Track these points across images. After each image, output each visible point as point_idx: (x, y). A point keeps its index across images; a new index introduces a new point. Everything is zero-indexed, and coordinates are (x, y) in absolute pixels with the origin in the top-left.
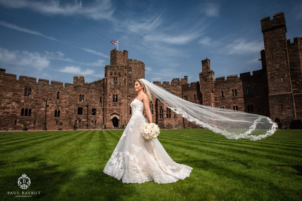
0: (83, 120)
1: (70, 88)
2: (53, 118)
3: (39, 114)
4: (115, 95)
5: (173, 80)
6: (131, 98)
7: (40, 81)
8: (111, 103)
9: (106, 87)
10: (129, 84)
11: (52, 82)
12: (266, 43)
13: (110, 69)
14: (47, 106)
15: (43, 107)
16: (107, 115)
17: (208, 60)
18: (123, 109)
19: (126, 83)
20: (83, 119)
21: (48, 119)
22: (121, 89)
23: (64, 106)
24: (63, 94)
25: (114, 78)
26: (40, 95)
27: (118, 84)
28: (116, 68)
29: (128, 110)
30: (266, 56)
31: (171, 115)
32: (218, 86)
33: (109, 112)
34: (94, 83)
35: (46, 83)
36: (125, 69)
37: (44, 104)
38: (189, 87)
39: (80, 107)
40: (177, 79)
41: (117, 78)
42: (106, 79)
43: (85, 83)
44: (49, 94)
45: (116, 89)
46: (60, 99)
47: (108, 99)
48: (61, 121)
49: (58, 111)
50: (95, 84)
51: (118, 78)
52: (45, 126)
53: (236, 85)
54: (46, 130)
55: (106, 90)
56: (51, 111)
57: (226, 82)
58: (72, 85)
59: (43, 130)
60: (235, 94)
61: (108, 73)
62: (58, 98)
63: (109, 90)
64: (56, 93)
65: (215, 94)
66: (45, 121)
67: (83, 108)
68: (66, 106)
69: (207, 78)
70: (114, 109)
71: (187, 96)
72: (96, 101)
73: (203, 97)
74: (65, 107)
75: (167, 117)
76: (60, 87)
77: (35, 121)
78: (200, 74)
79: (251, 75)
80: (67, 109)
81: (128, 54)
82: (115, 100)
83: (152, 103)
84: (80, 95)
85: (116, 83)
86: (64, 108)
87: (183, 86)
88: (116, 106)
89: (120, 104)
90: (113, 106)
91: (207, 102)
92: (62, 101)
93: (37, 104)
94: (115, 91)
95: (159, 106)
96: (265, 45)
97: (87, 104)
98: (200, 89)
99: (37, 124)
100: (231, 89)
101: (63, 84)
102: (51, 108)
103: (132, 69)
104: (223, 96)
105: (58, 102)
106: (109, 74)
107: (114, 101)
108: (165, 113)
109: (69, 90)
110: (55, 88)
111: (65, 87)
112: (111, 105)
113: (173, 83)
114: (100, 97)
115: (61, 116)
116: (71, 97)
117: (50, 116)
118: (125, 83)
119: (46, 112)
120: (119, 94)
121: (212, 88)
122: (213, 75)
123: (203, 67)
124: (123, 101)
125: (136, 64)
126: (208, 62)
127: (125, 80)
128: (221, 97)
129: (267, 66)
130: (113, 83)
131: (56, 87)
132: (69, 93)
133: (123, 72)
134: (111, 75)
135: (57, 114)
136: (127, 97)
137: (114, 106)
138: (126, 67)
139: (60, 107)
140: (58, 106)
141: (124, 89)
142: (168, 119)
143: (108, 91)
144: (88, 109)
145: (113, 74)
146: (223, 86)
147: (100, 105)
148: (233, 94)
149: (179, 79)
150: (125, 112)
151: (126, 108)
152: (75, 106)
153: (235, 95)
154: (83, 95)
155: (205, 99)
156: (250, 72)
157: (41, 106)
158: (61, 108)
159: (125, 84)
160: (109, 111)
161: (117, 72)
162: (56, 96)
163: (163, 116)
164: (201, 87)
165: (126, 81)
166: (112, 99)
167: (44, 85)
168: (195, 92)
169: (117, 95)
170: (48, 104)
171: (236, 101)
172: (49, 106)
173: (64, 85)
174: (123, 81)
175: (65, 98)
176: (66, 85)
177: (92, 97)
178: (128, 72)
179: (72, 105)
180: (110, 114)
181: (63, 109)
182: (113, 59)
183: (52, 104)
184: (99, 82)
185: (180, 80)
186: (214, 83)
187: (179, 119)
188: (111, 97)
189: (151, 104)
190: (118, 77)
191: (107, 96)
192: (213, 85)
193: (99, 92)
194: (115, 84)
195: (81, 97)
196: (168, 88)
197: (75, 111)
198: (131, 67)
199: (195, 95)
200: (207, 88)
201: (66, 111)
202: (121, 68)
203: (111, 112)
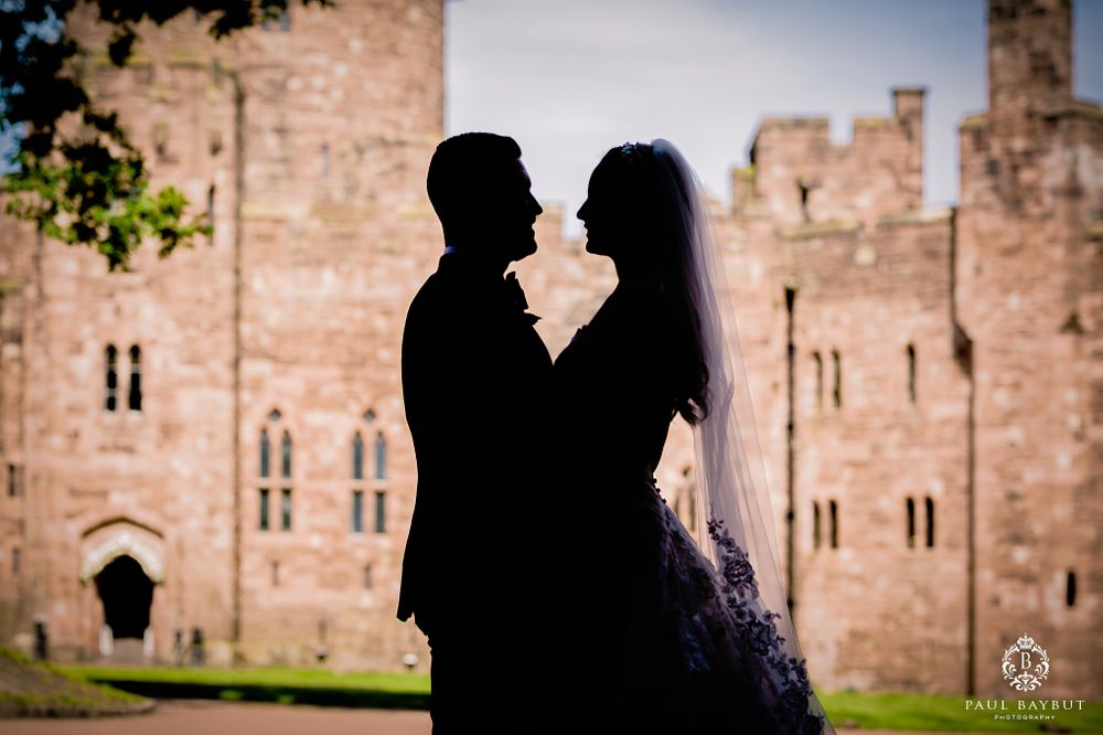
4: (123, 348)
6: (266, 368)
10: (250, 227)
16: (52, 528)
18: (193, 477)
19: (223, 226)
28: (125, 83)
29: (236, 494)
36: (212, 93)
45: (129, 289)
47: (62, 386)
70: (111, 475)
82: (125, 386)
88: (130, 450)
89: (169, 431)
90: (103, 449)
94: (118, 311)
107: (111, 404)
112: (86, 444)
120: (152, 343)
124: (188, 404)
127: (211, 202)
133: (195, 120)
136: (234, 365)
137: (118, 448)
138: (217, 69)
141: (206, 292)
143: (62, 308)
150: (212, 511)
151: (225, 465)
159: (211, 243)
160: (71, 493)
161: (143, 125)
165: (221, 208)
166: (97, 380)
169: (135, 353)
180: (81, 524)
188: (85, 362)
202: (174, 87)
203: (87, 502)
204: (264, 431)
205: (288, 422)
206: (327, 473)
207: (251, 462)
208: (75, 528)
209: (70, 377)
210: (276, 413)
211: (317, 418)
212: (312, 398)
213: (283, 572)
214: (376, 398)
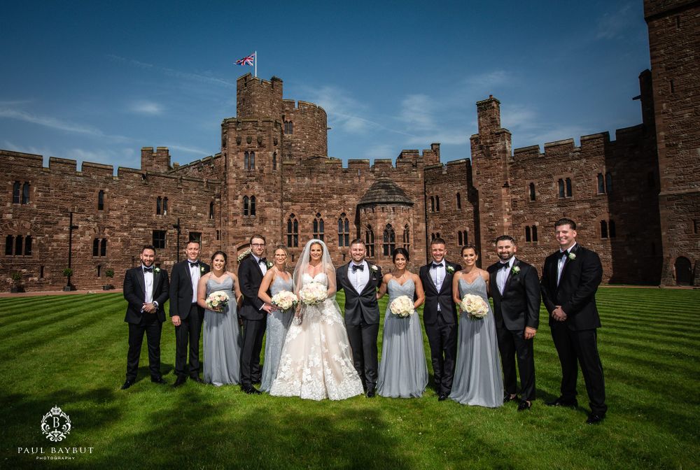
0: (168, 263)
1: (132, 181)
2: (89, 258)
3: (53, 249)
4: (249, 196)
5: (401, 154)
6: (290, 203)
7: (53, 162)
8: (239, 219)
9: (225, 177)
10: (285, 167)
11: (85, 166)
12: (655, 53)
13: (235, 128)
14: (73, 228)
15: (62, 231)
16: (229, 248)
17: (495, 100)
18: (270, 232)
19: (278, 164)
20: (166, 260)
21: (76, 261)
22: (266, 180)
23: (117, 227)
24: (113, 197)
25: (246, 153)
26: (52, 200)
27: (257, 167)
28: (250, 126)
29: (282, 237)
30: (654, 89)
32: (522, 171)
33: (234, 241)
34: (195, 165)
35: (68, 168)
36: (275, 129)
37: (64, 222)
38: (444, 173)
39: (159, 228)
40: (411, 151)
41: (252, 152)
42: (225, 155)
43: (172, 165)
44: (77, 196)
45: (251, 181)
46: (106, 208)
47: (232, 208)
48: (109, 266)
49: (101, 240)
50: (199, 168)
51: (256, 153)
52: (69, 279)
53: (570, 168)
54: (73, 288)
55: (226, 184)
56: (84, 240)
57: (543, 159)
58: (135, 171)
59: (64, 289)
60: (565, 191)
61: (230, 140)
62: (101, 207)
63: (235, 184)
64: (96, 194)
65: (514, 193)
66: (70, 267)
67: (165, 232)
68: (122, 227)
69: (491, 148)
70: (246, 232)
71: (437, 198)
72: (199, 214)
73: (481, 200)
74: (120, 231)
75: (386, 253)
76: (107, 178)
77: (42, 267)
78: (471, 139)
79: (611, 140)
80: (125, 234)
81: (283, 87)
82: (250, 208)
83: (347, 217)
84: (159, 198)
85: (250, 165)
86: (117, 233)
87: (427, 169)
88: (251, 225)
89: (263, 220)
90: (243, 225)
91: (491, 214)
92: (111, 213)
93: (47, 223)
94: (248, 187)
95: (364, 224)
96: (652, 58)
97: (176, 220)
98: (473, 179)
99: (47, 275)
100: (556, 178)
101: (112, 170)
102: (83, 234)
103: (293, 127)
104: (533, 197)
105: (101, 216)
106: (231, 142)
107: (246, 213)
108: (380, 242)
109: (128, 186)
110: (93, 181)
111: (117, 179)
112: (239, 224)
113: (399, 162)
114: (209, 202)
115: (108, 254)
116: (135, 202)
117: (82, 253)
118: (275, 165)
119: (70, 244)
120: (258, 195)
121: (505, 176)
122: (507, 142)
123: (481, 119)
124: (268, 212)
125: (303, 113)
126: (495, 105)
127: (275, 158)
128: (528, 199)
129: (656, 116)
130: (242, 165)
131: (94, 177)
132: (131, 194)
133: (270, 135)
134: (239, 143)
135: (100, 248)
136: (281, 202)
137: (248, 225)
138: (276, 122)
139: (107, 230)
140: (102, 228)
141: (273, 182)
142: (389, 258)
143: (231, 187)
144: (179, 233)
145: (244, 141)
146: (534, 169)
147: (209, 222)
148: (562, 193)
149: (417, 152)
150: (275, 242)
151: (279, 229)
152: (145, 227)
153: (566, 195)
154: (166, 199)
155: (486, 205)
156: (608, 132)
157: (57, 227)
158: (108, 233)
159: (275, 168)
160: (235, 238)
161: (255, 137)
162: (96, 201)
163: (376, 251)
164: (474, 173)
165: (277, 160)
166: (242, 207)
167: (64, 173)
168: (461, 188)
169: (253, 198)
170: (75, 223)
171: (570, 210)
172: (77, 227)
173: (115, 174)
174: (269, 160)
175: (118, 206)
176: (122, 171)
177: (188, 202)
178: (282, 136)
179: (139, 224)
180: (237, 246)
181: (113, 235)
182: (244, 100)
183: (85, 224)
184: (209, 161)
185: (421, 154)
186: (511, 163)
187: (416, 259)
188: (238, 201)
189: (343, 220)
190: (257, 151)
191: (227, 199)
192: (509, 167)
193: (206, 190)
194: (249, 168)
195: (162, 204)
196: (389, 176)
197: (146, 239)
198: (291, 122)
199: (458, 195)
200: (492, 176)
201: (122, 240)
202: (264, 126)
203: (238, 240)
204: (289, 220)
205: (296, 217)
206: (307, 231)
207: (286, 228)
208: (235, 247)
209: (234, 205)
210: (293, 215)
211: (304, 216)
212: (302, 211)
213: (295, 257)
214: (320, 211)
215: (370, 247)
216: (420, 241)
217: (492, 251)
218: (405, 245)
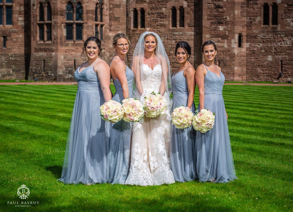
31: (85, 30)
75: (69, 37)
108: (60, 20)
142: (73, 45)
163: (54, 33)
215: (45, 27)
216: (117, 19)
217: (217, 36)
218: (97, 25)
